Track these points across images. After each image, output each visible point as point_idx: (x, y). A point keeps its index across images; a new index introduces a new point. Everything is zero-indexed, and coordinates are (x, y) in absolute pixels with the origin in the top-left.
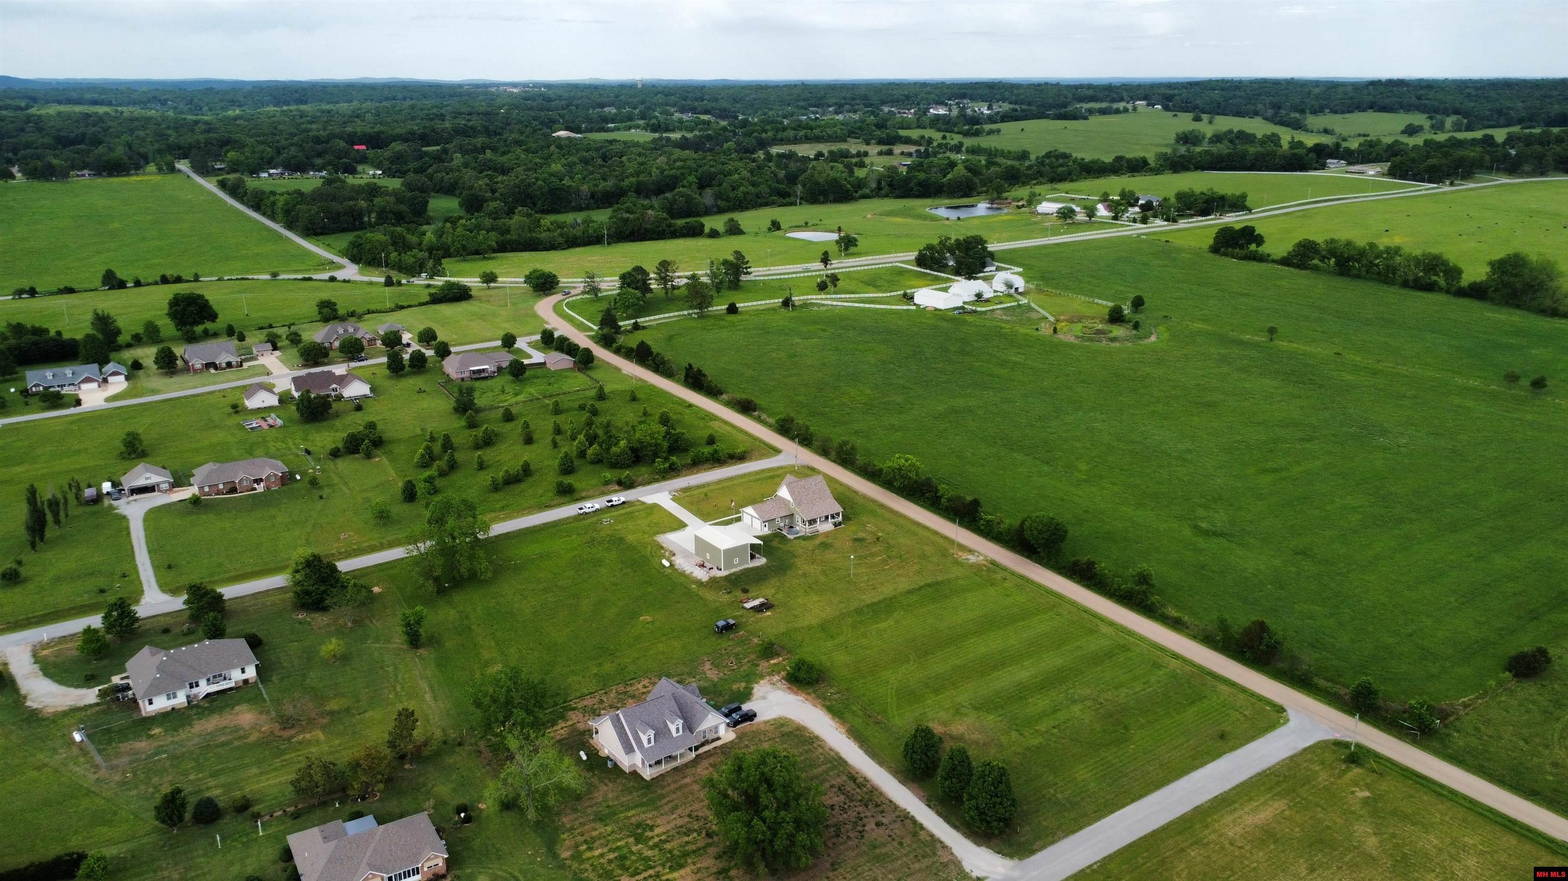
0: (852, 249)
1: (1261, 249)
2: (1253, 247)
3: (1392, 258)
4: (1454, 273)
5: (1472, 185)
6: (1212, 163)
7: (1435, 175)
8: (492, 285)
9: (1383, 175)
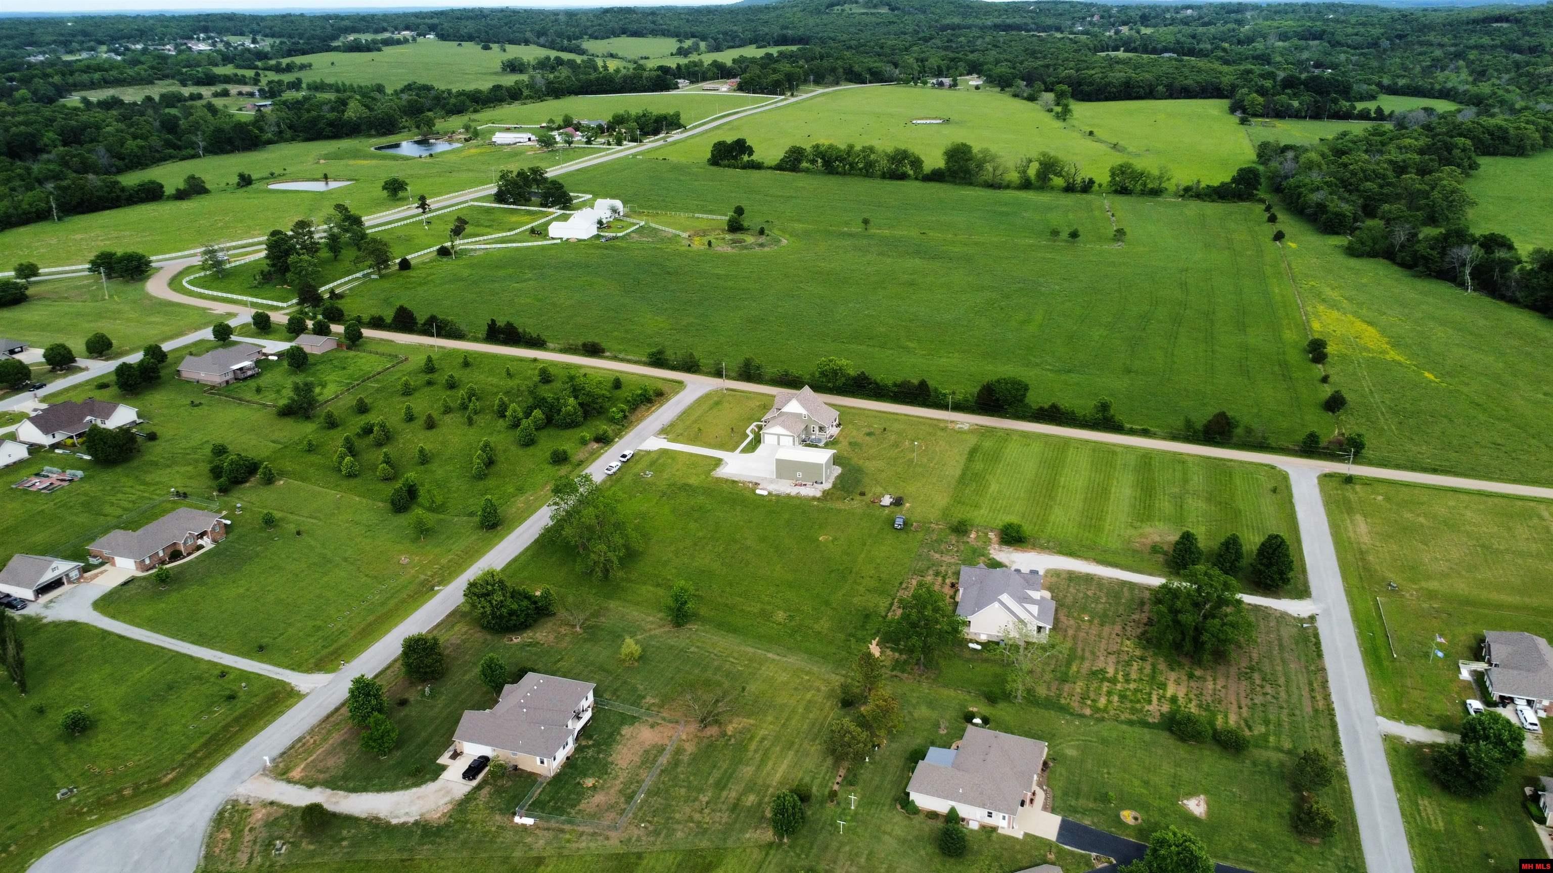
0: (401, 194)
1: (754, 157)
2: (746, 158)
3: (869, 156)
4: (916, 163)
5: (805, 96)
6: (582, 87)
7: (774, 88)
8: (33, 279)
9: (735, 91)
